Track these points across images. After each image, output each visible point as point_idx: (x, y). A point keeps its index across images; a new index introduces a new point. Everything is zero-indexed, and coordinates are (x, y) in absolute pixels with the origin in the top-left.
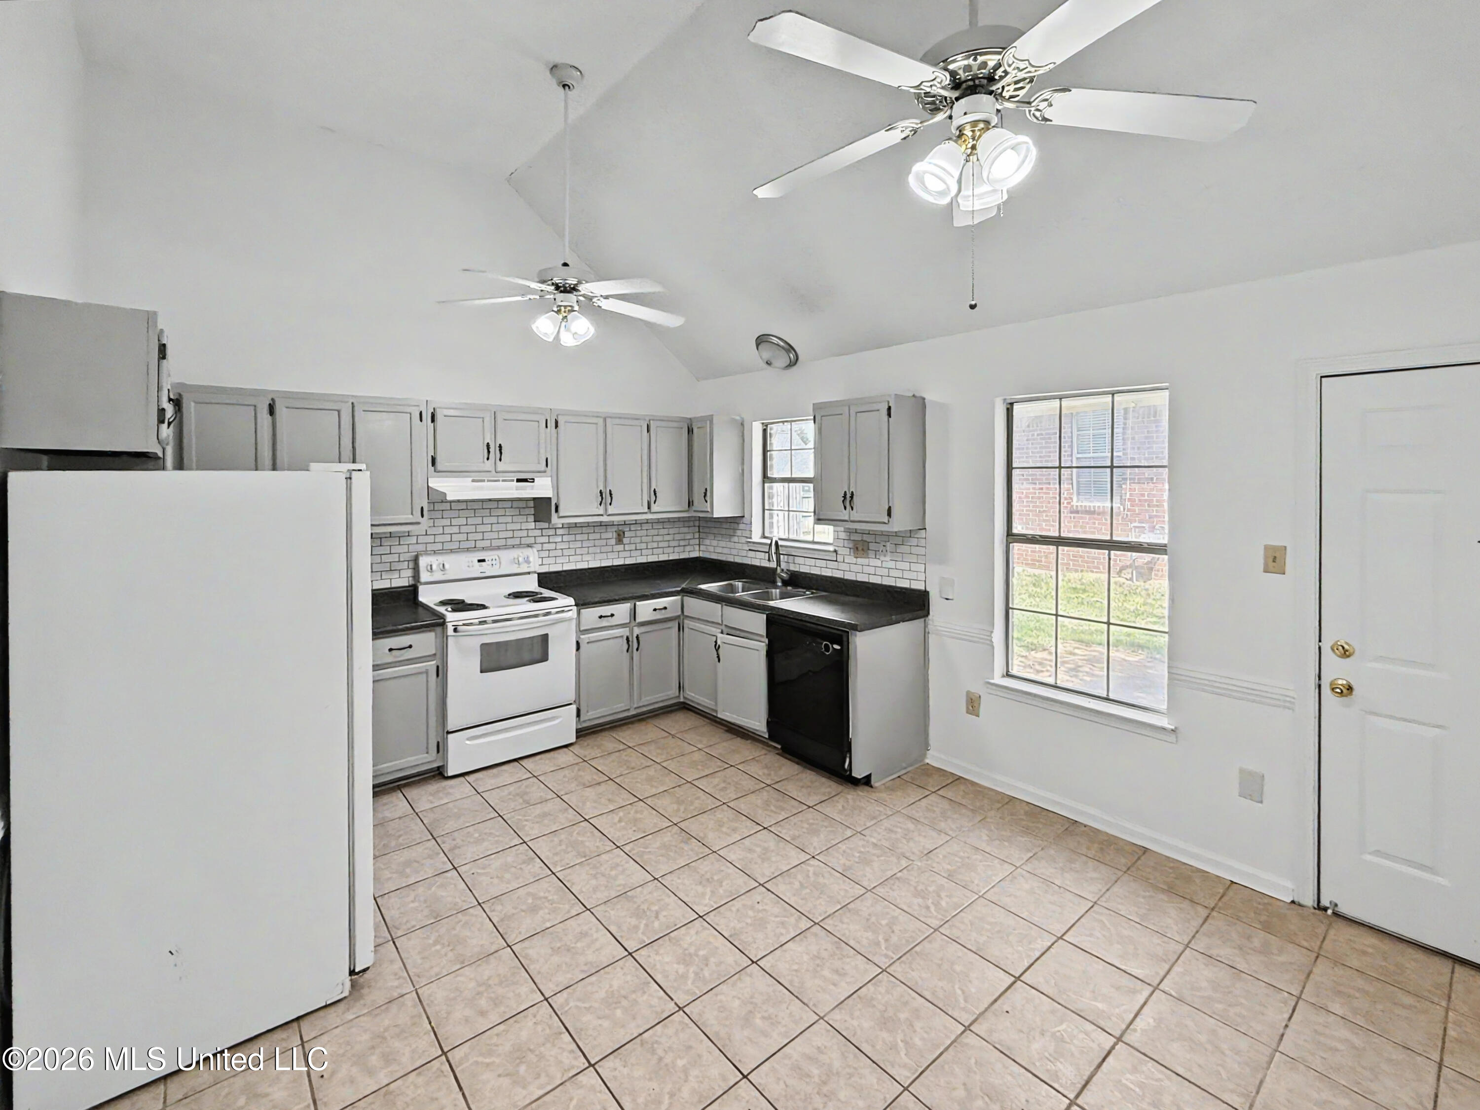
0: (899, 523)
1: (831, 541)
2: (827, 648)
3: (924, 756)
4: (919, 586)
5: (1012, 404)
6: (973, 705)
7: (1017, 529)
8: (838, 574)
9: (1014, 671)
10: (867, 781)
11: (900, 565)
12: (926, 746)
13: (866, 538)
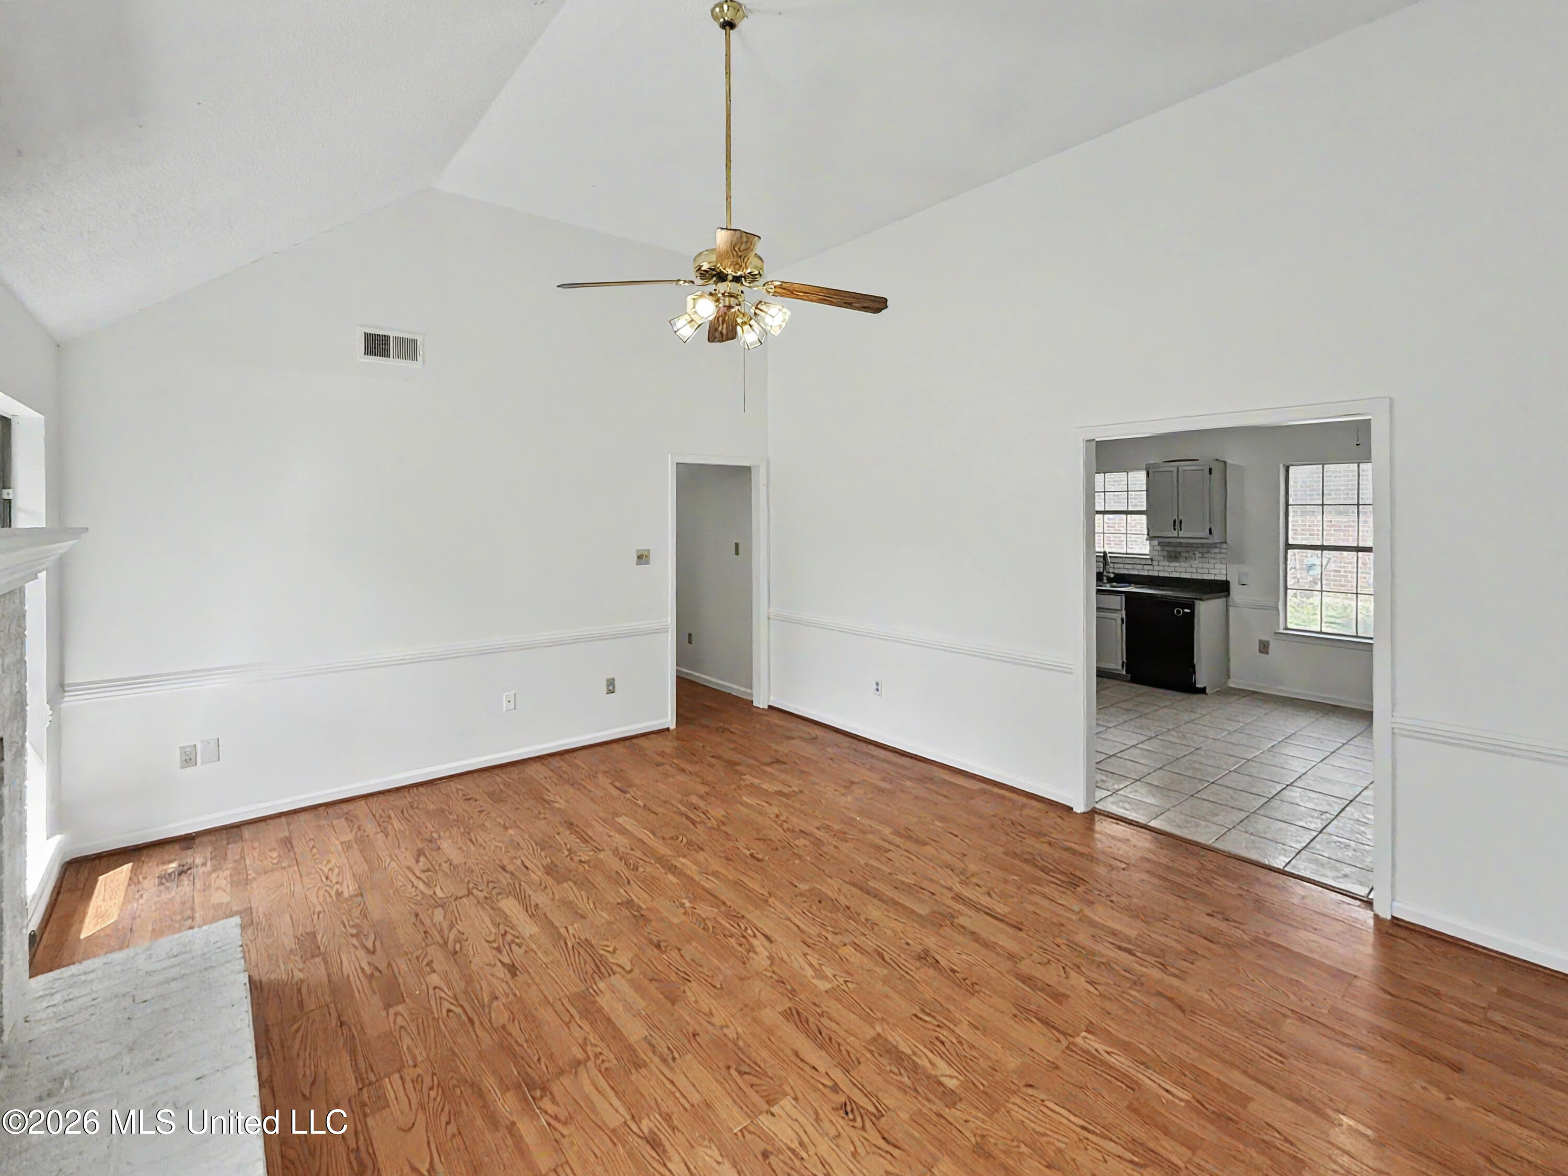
0: (1216, 538)
1: (1147, 552)
2: (1178, 612)
3: (1226, 682)
4: (1224, 578)
5: (1288, 467)
6: (1264, 647)
7: (1291, 542)
8: (1156, 574)
9: (1289, 626)
10: (1203, 691)
11: (1206, 565)
12: (1229, 677)
13: (1178, 549)
